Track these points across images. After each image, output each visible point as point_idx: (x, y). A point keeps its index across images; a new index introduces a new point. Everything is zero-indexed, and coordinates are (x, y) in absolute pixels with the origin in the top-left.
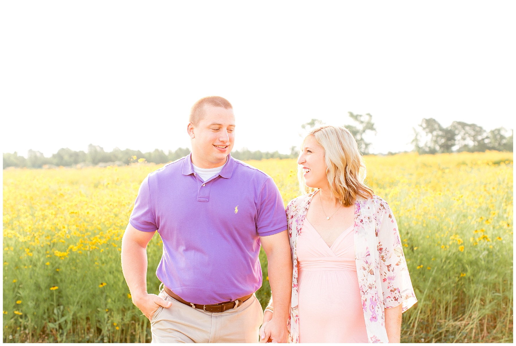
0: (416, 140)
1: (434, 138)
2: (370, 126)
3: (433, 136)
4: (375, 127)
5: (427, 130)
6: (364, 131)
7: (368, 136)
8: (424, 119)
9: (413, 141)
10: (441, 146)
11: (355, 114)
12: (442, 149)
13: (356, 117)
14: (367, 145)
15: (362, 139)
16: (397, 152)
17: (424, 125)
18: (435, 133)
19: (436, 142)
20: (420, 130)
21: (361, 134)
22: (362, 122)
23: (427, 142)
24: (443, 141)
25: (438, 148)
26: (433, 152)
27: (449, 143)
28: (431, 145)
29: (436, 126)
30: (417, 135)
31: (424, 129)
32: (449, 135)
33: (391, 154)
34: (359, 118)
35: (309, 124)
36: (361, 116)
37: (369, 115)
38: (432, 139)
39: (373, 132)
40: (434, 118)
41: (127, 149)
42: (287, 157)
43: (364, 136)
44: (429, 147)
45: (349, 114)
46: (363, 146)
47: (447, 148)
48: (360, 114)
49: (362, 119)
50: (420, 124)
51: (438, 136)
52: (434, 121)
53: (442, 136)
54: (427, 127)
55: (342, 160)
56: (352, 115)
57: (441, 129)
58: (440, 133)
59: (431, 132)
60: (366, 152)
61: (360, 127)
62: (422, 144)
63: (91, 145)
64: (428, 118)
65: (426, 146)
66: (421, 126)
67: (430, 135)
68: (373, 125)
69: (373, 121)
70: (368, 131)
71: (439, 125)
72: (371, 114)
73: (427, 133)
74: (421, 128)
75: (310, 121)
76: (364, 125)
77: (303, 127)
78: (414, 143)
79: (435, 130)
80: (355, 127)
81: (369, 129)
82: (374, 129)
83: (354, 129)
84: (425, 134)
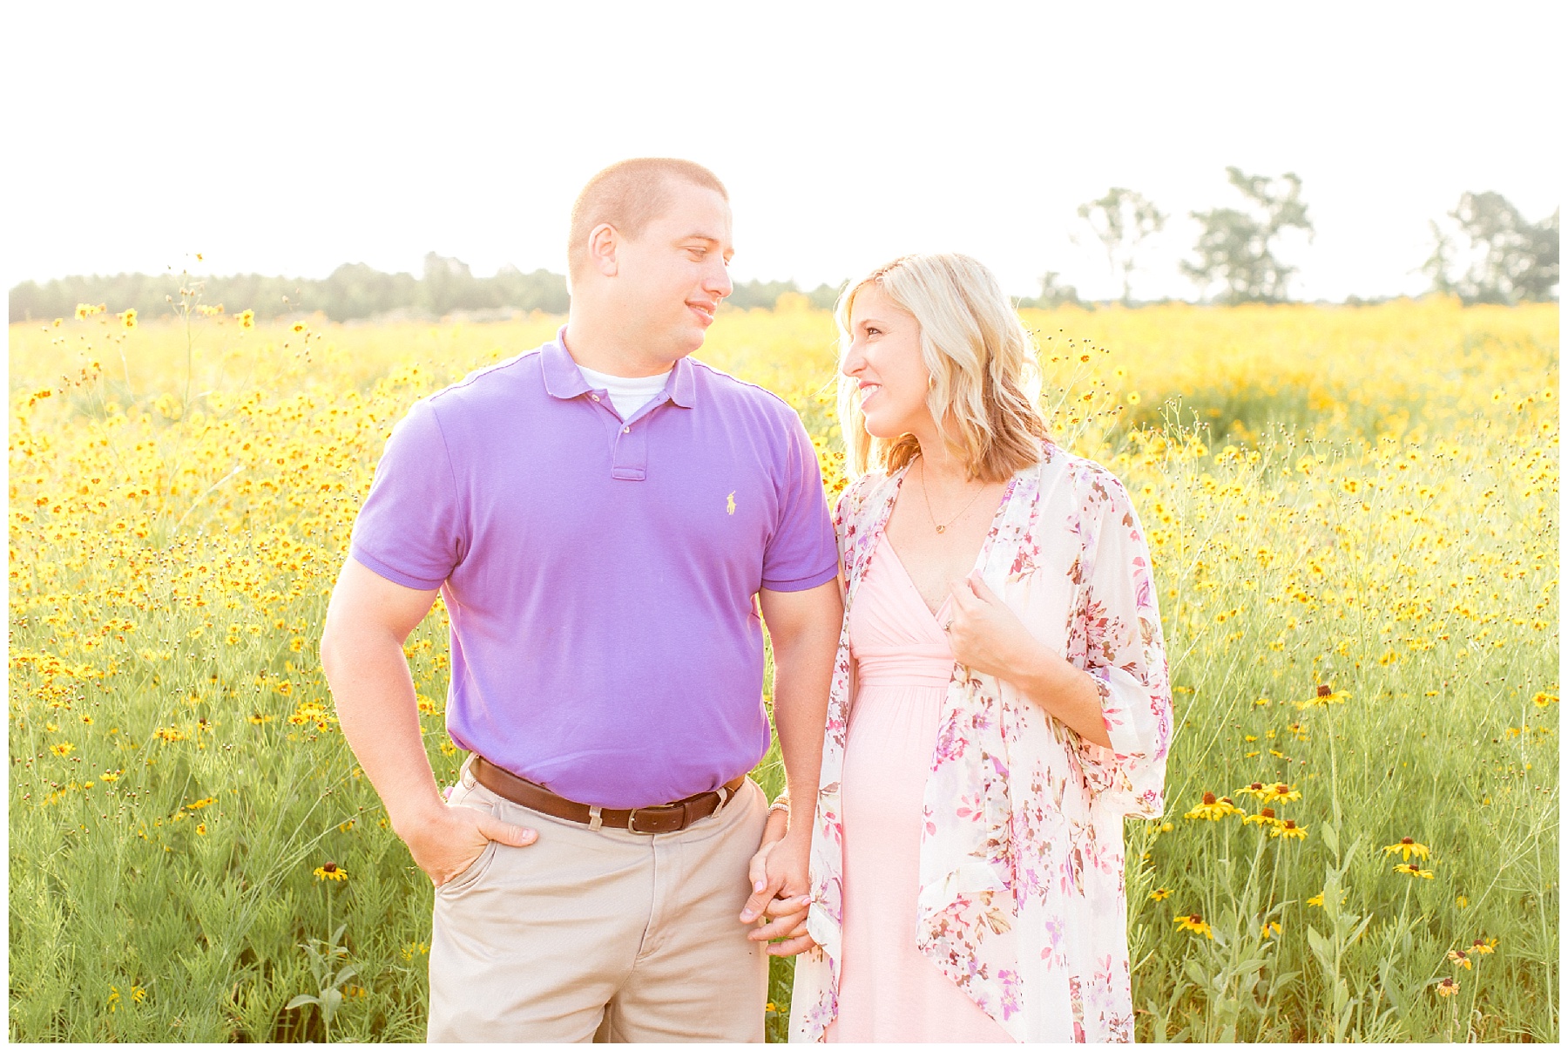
0: (1439, 259)
1: (1498, 257)
2: (1295, 215)
3: (1493, 249)
4: (1309, 215)
5: (1477, 229)
6: (1274, 229)
7: (1286, 246)
8: (1468, 193)
9: (1429, 263)
10: (1519, 282)
11: (1248, 173)
12: (1521, 291)
13: (1249, 185)
14: (1281, 273)
15: (1266, 254)
16: (1376, 296)
17: (1467, 214)
18: (1500, 240)
19: (1502, 267)
20: (1451, 228)
21: (1265, 239)
22: (1269, 201)
23: (1472, 269)
24: (1525, 264)
25: (1506, 286)
26: (1490, 297)
27: (1545, 272)
28: (1486, 276)
29: (1505, 218)
30: (1442, 243)
31: (1466, 225)
32: (1546, 248)
33: (1355, 303)
34: (1259, 187)
35: (1100, 203)
36: (1266, 180)
37: (1293, 178)
38: (1489, 258)
39: (1303, 233)
40: (1498, 190)
41: (541, 271)
42: (1027, 307)
43: (1274, 245)
44: (1480, 285)
45: (1227, 176)
46: (1270, 276)
47: (1537, 286)
48: (1263, 174)
49: (1270, 190)
50: (1454, 208)
51: (1508, 250)
52: (1499, 200)
53: (1523, 251)
54: (1477, 220)
55: (975, 343)
56: (1236, 177)
57: (1521, 228)
58: (1517, 240)
59: (1488, 235)
60: (1279, 293)
61: (1261, 216)
62: (1455, 275)
63: (432, 256)
64: (1479, 190)
65: (1470, 280)
66: (1457, 215)
67: (1484, 246)
68: (1303, 210)
69: (1302, 199)
70: (1287, 230)
71: (1515, 215)
72: (1299, 175)
73: (1474, 238)
74: (1456, 223)
75: (1104, 194)
76: (1276, 209)
77: (1084, 212)
78: (1433, 271)
79: (1500, 229)
80: (1247, 216)
81: (1291, 221)
82: (1307, 224)
83: (1243, 224)
84: (1469, 242)
